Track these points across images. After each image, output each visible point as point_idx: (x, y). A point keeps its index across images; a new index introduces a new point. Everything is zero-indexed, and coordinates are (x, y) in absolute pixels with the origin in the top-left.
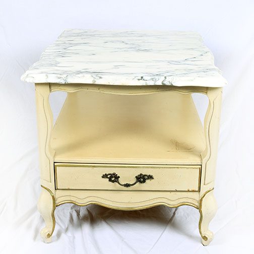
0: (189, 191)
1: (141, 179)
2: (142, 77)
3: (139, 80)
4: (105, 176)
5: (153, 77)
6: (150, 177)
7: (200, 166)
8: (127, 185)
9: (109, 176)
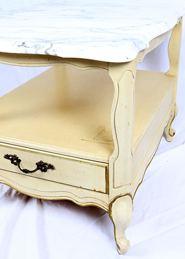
0: (95, 191)
1: (43, 167)
2: (24, 43)
3: (19, 46)
4: (7, 157)
5: (37, 44)
6: (51, 167)
7: (107, 164)
8: (26, 171)
9: (11, 157)
